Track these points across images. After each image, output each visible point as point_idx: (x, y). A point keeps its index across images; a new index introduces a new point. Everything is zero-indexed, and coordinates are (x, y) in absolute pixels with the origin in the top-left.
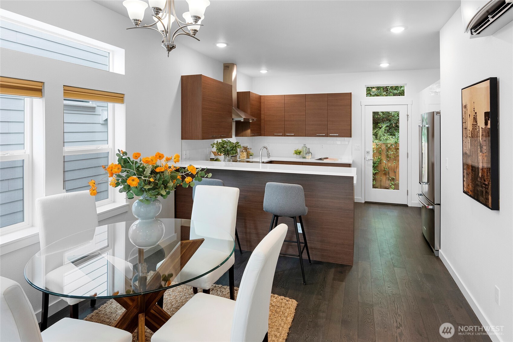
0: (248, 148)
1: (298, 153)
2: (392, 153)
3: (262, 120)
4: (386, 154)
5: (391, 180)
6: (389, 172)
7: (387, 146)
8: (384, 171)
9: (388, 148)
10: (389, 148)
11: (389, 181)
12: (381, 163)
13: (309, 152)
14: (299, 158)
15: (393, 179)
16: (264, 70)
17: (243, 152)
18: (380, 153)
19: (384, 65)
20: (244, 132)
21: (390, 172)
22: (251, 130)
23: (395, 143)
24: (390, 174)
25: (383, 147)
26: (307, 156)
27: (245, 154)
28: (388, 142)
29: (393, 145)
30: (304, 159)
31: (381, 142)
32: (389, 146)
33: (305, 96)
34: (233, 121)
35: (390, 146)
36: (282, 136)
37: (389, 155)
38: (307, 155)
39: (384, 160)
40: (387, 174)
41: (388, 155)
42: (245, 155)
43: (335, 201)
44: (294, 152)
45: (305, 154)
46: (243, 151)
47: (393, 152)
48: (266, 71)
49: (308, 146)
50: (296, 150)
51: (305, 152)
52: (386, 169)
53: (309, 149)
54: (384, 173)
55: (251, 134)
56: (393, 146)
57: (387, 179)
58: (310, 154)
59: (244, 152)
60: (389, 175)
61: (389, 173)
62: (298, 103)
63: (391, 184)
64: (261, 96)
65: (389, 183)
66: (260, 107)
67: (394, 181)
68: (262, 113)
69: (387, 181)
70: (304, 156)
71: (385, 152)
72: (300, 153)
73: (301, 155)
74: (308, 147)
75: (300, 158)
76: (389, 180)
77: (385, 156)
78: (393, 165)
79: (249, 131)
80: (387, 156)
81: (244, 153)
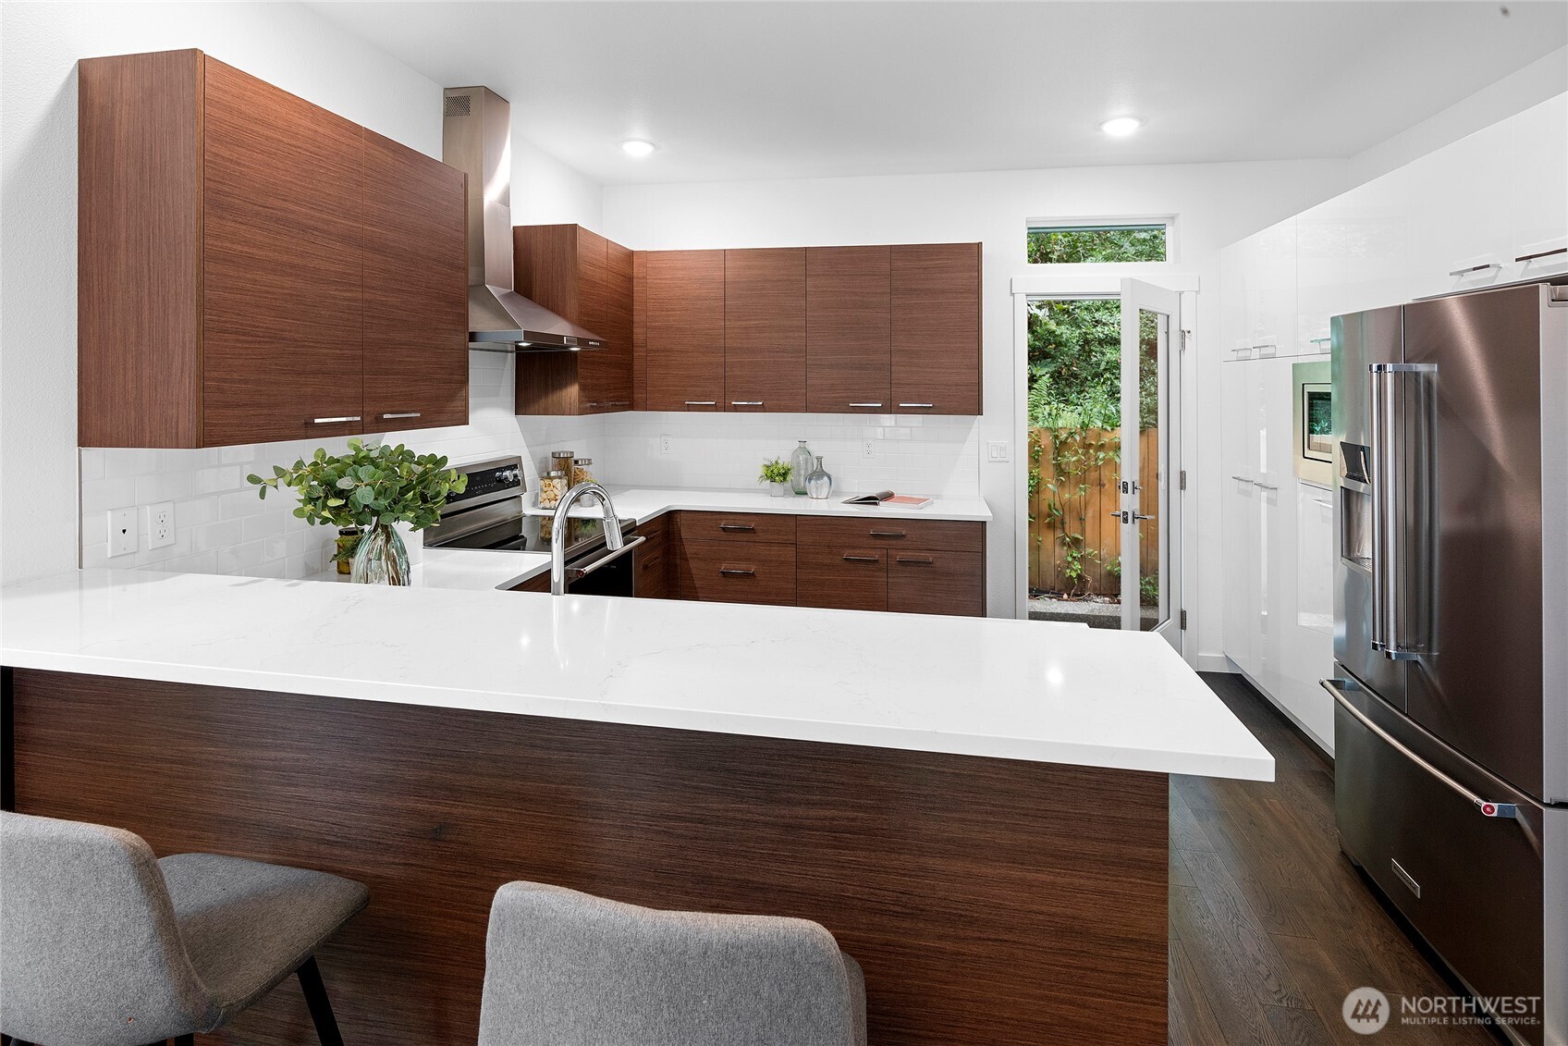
0: (575, 458)
1: (779, 474)
2: (1075, 459)
3: (635, 349)
4: (1054, 462)
5: (1069, 546)
6: (1062, 520)
7: (1056, 437)
8: (1049, 516)
9: (1061, 442)
10: (1063, 443)
11: (1065, 548)
12: (1038, 493)
13: (819, 474)
14: (781, 493)
15: (1076, 543)
16: (637, 140)
17: (551, 479)
18: (1037, 461)
19: (1121, 126)
20: (550, 397)
21: (1067, 520)
22: (583, 388)
23: (1082, 428)
24: (1067, 526)
25: (1046, 441)
26: (812, 487)
27: (559, 486)
28: (1060, 423)
29: (1075, 433)
30: (802, 499)
31: (1038, 426)
32: (1063, 436)
33: (806, 252)
34: (471, 345)
35: (1067, 438)
36: (715, 408)
37: (1063, 466)
38: (813, 482)
39: (1049, 482)
40: (1058, 524)
41: (1059, 465)
42: (556, 492)
43: (1042, 877)
44: (761, 471)
45: (802, 479)
46: (553, 474)
47: (1075, 456)
48: (649, 149)
49: (816, 448)
50: (767, 463)
51: (802, 472)
52: (1056, 510)
53: (819, 459)
54: (1049, 523)
55: (580, 402)
56: (1078, 438)
57: (1058, 541)
58: (826, 478)
59: (554, 478)
60: (1063, 529)
61: (1063, 523)
62: (779, 281)
63: (1070, 559)
64: (631, 254)
65: (1064, 553)
66: (630, 295)
67: (1078, 549)
68: (636, 318)
69: (1057, 549)
70: (802, 483)
71: (1051, 456)
72: (784, 475)
73: (788, 485)
74: (816, 453)
75: (785, 494)
76: (1063, 543)
77: (1051, 469)
78: (1077, 497)
79: (573, 391)
80: (1060, 470)
81: (556, 481)
